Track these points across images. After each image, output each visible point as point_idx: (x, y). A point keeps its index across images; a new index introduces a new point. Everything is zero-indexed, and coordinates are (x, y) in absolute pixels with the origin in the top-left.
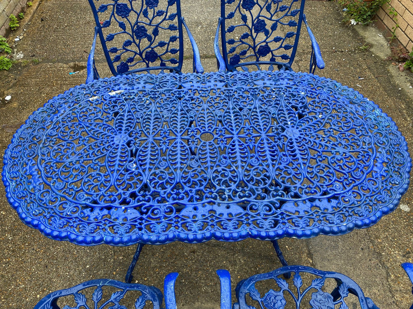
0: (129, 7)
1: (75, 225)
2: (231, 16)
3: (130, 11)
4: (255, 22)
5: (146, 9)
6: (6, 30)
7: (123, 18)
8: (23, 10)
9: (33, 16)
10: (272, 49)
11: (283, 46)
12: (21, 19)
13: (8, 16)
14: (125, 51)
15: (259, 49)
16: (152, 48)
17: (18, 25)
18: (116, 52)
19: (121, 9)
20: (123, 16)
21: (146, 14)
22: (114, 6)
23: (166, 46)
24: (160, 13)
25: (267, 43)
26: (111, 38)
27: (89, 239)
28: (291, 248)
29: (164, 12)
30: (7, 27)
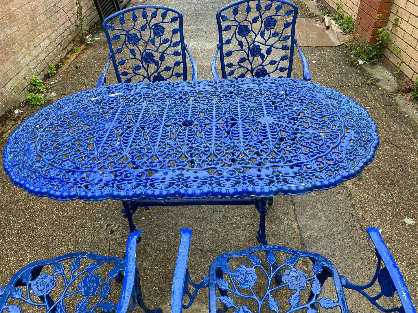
0: (139, 36)
1: (56, 184)
2: (228, 42)
3: (139, 40)
4: (251, 46)
5: (154, 38)
6: (45, 75)
7: (133, 45)
8: (61, 61)
9: (69, 66)
10: (268, 72)
11: (278, 68)
12: (59, 68)
13: (47, 64)
14: (135, 74)
15: (256, 72)
16: (159, 73)
17: (55, 72)
18: (126, 75)
19: (131, 38)
20: (134, 44)
21: (153, 42)
22: (126, 35)
23: (171, 70)
24: (166, 41)
25: (263, 66)
26: (122, 63)
27: (65, 194)
28: (285, 256)
29: (169, 40)
30: (46, 73)
